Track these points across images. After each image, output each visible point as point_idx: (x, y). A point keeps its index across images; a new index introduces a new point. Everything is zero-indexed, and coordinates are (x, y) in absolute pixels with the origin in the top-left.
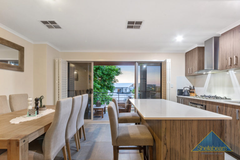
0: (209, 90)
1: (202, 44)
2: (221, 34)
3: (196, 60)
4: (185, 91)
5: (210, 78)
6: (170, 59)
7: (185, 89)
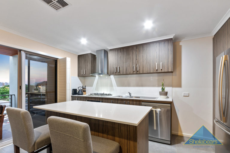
0: (97, 89)
1: (94, 52)
2: (110, 49)
3: (89, 64)
4: (79, 90)
5: (98, 80)
6: (70, 58)
7: (79, 88)
